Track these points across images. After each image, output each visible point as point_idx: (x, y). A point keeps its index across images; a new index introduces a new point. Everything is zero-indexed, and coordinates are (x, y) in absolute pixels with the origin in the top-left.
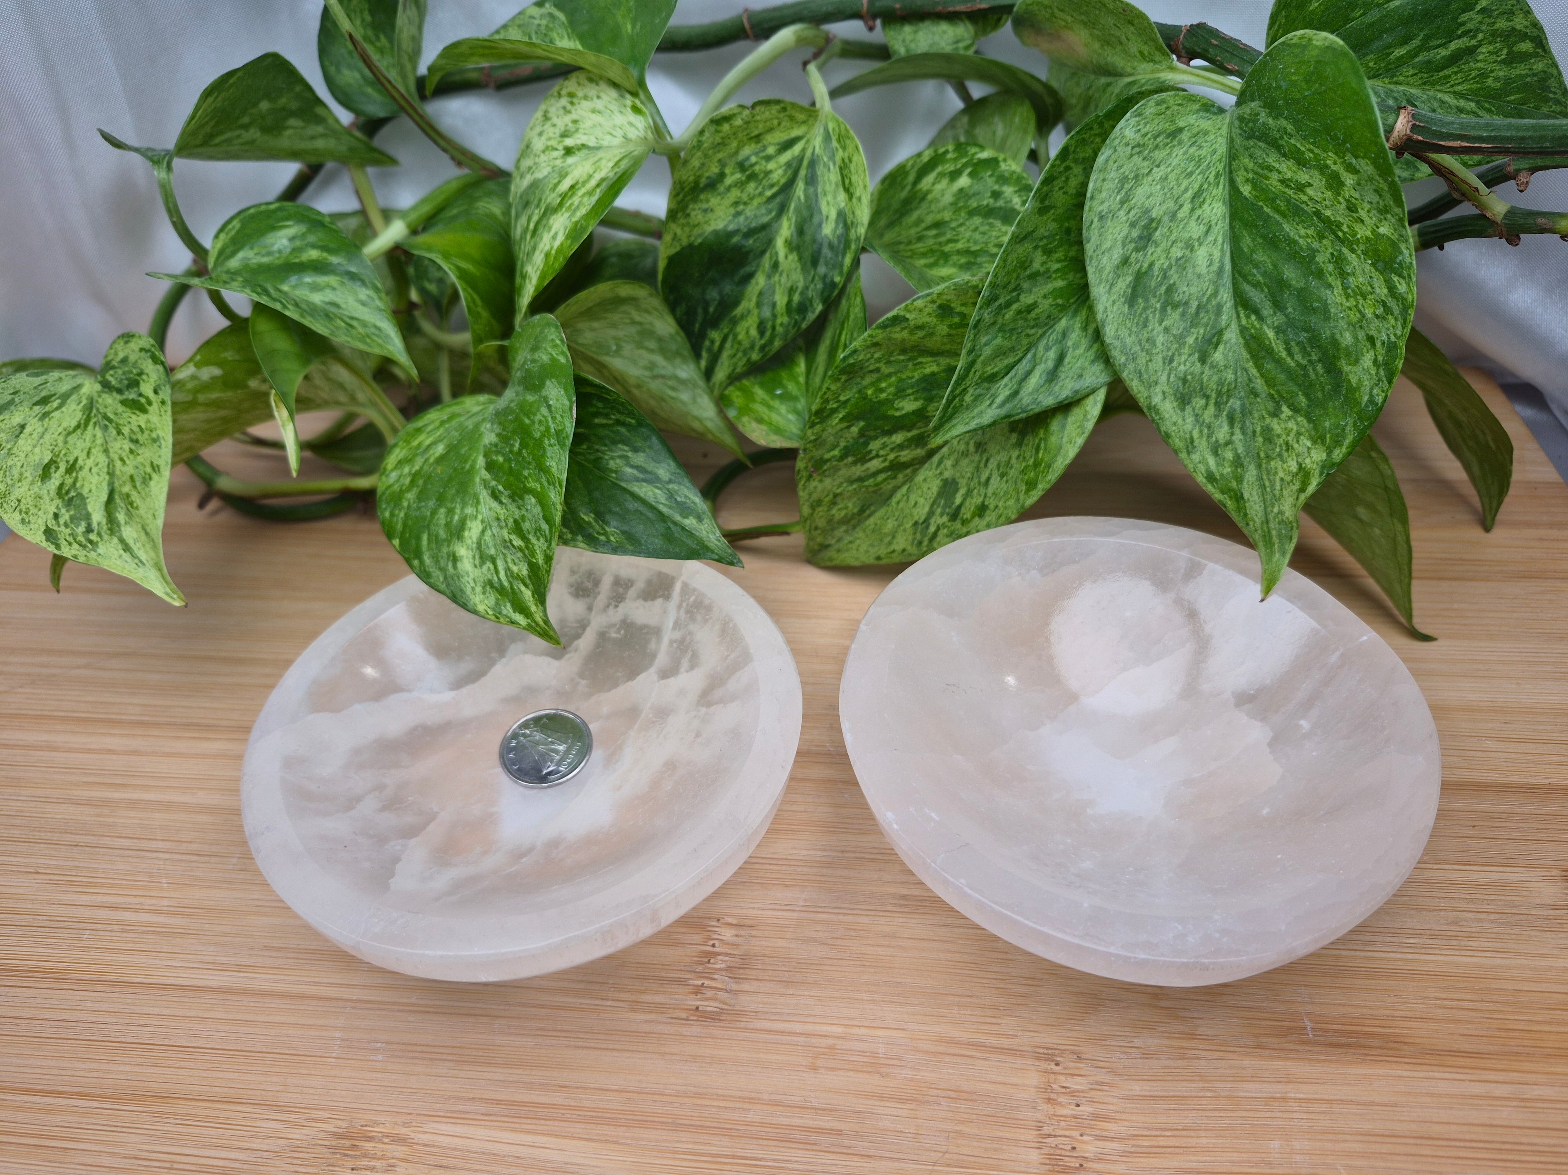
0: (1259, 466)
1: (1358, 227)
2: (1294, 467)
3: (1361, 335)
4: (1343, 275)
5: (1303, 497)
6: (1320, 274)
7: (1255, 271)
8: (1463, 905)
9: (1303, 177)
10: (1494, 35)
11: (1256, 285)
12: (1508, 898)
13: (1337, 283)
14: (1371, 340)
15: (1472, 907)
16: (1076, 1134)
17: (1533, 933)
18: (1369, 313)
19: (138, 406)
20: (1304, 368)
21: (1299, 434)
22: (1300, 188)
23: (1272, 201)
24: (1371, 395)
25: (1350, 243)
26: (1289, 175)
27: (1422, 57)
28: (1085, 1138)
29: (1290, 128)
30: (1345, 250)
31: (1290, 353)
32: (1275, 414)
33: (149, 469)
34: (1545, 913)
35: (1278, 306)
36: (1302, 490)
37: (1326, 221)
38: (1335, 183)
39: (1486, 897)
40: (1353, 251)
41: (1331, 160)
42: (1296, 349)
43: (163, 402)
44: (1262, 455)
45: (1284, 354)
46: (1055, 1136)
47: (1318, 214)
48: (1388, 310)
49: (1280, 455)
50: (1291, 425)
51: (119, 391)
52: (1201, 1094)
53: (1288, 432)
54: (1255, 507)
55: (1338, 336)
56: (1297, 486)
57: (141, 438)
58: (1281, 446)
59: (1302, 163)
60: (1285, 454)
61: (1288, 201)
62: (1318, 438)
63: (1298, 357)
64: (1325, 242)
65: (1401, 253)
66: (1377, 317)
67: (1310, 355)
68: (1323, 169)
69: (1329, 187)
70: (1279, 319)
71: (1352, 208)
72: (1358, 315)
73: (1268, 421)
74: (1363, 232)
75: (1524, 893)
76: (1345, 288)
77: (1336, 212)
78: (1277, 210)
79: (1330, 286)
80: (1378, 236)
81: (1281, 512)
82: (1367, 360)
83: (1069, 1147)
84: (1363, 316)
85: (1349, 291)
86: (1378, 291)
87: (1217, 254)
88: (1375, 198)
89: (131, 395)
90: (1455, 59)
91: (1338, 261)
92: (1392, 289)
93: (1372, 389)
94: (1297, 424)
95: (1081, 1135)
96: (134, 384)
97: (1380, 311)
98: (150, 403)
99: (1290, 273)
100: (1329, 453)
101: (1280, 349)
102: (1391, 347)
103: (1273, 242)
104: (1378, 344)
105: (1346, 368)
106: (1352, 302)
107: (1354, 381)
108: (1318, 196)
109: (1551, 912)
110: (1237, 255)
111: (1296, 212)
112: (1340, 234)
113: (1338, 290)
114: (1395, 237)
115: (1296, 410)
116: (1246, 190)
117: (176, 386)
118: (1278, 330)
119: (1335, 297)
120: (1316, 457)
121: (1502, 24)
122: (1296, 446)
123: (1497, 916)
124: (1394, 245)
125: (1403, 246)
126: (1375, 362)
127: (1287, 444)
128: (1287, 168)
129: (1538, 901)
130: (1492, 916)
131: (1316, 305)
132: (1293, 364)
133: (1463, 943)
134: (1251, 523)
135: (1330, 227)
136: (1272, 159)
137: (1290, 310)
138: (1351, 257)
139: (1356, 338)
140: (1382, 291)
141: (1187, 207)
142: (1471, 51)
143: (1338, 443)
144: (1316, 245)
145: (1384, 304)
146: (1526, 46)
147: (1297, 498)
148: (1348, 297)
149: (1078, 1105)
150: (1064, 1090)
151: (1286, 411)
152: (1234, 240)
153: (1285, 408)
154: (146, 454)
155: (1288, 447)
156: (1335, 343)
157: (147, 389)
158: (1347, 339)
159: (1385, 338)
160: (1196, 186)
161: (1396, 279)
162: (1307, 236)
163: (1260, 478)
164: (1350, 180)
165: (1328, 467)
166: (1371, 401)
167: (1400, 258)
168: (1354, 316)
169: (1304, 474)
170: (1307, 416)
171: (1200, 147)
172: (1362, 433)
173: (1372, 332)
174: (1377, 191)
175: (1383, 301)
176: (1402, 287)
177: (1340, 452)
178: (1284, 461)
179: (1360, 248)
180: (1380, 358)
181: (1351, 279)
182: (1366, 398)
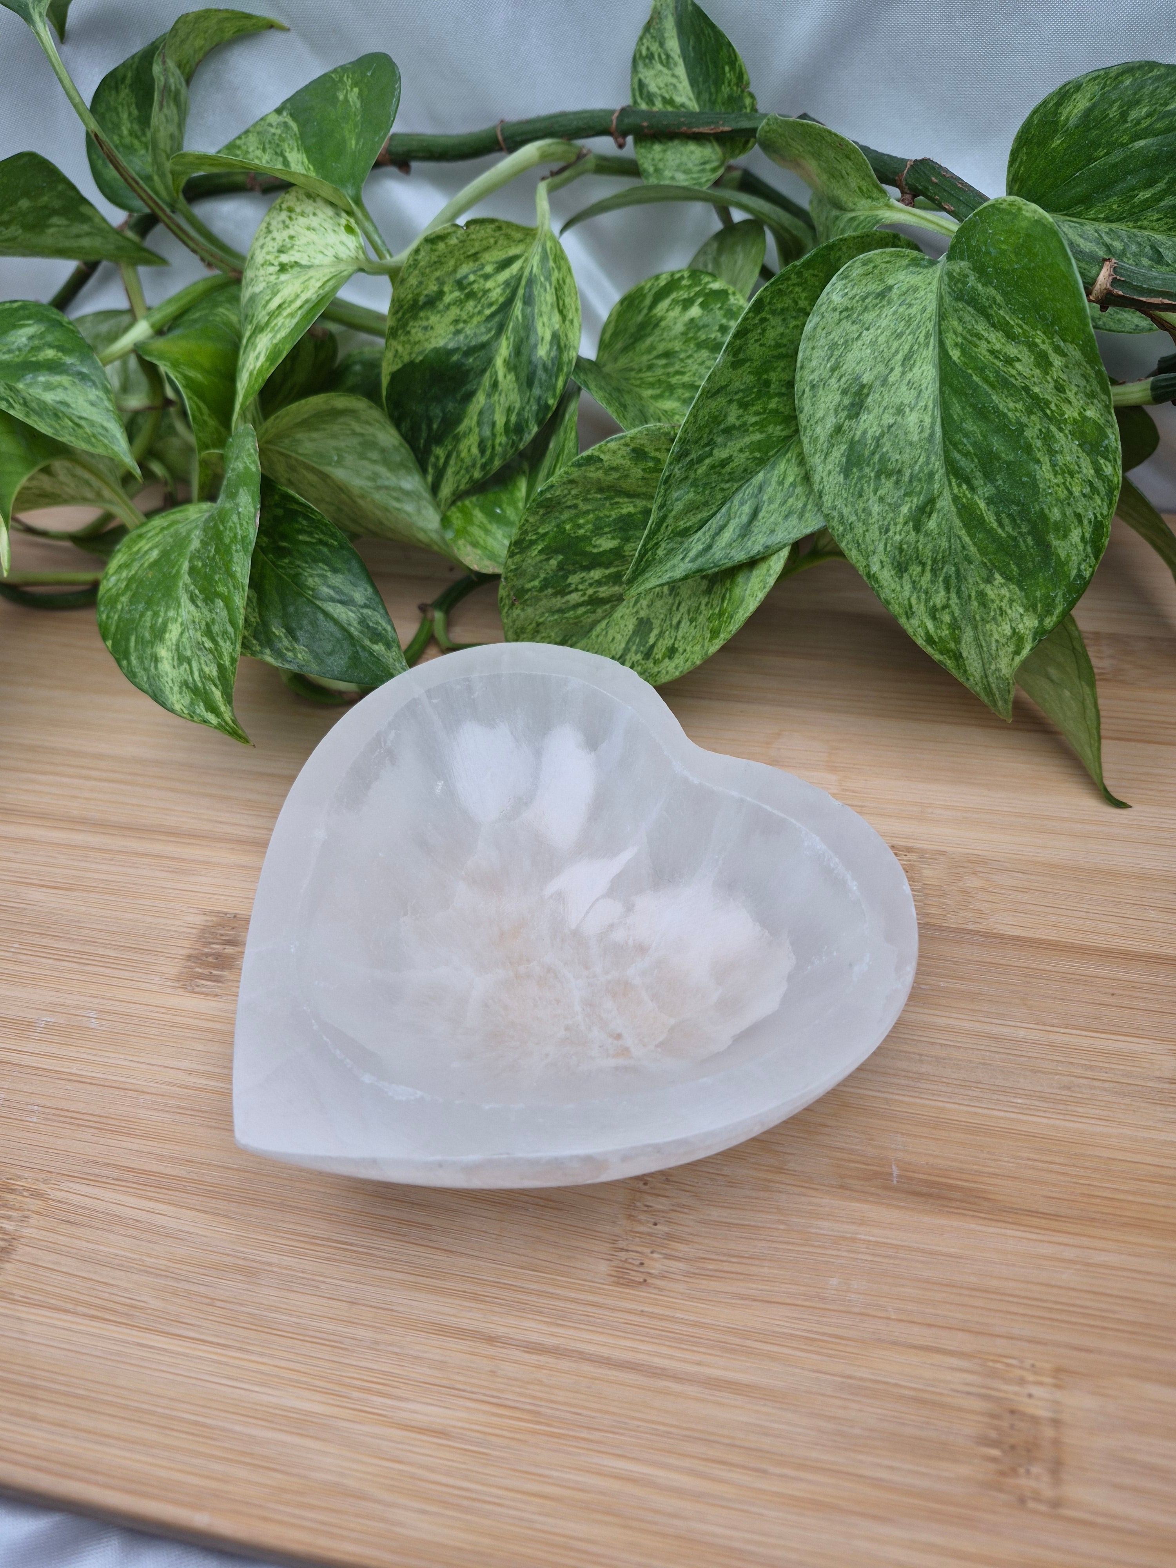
0: (975, 628)
1: (1065, 407)
2: (1008, 631)
3: (1069, 511)
4: (1051, 452)
5: (1018, 660)
6: (1028, 449)
7: (965, 440)
8: (1080, 1071)
9: (1012, 350)
11: (966, 455)
12: (1128, 1068)
13: (1045, 460)
14: (1079, 517)
15: (1089, 1074)
16: (647, 1251)
17: (1143, 1105)
18: (1076, 491)
20: (1015, 539)
21: (1011, 601)
22: (1010, 361)
23: (981, 370)
24: (1079, 571)
25: (1059, 421)
26: (998, 346)
28: (655, 1256)
29: (999, 298)
30: (1053, 428)
31: (1001, 525)
32: (989, 580)
34: (1161, 1086)
35: (989, 477)
36: (1017, 653)
37: (1035, 397)
38: (1043, 362)
39: (1106, 1065)
40: (1061, 430)
41: (1039, 338)
42: (1006, 521)
44: (978, 618)
45: (995, 525)
46: (627, 1251)
47: (1026, 389)
48: (1094, 490)
49: (994, 619)
50: (1004, 591)
52: (774, 1226)
53: (1001, 598)
54: (974, 664)
55: (1047, 511)
56: (1012, 648)
58: (995, 610)
59: (1010, 336)
60: (1000, 619)
61: (997, 373)
62: (1031, 607)
63: (1009, 529)
64: (1033, 417)
65: (1107, 437)
66: (1084, 496)
67: (1020, 528)
68: (1031, 346)
69: (1038, 365)
70: (988, 490)
71: (1060, 388)
72: (1066, 492)
73: (982, 586)
74: (1071, 413)
75: (1147, 1065)
76: (1054, 465)
77: (1044, 390)
78: (986, 380)
79: (1038, 462)
80: (1085, 419)
81: (998, 670)
82: (1075, 535)
83: (637, 1263)
84: (1071, 494)
85: (1057, 468)
86: (1085, 471)
87: (928, 420)
88: (1083, 383)
91: (1047, 438)
92: (1098, 470)
93: (1080, 564)
94: (1010, 591)
95: (652, 1252)
97: (1087, 490)
99: (997, 444)
100: (1041, 621)
101: (990, 518)
102: (1098, 525)
103: (983, 413)
104: (1085, 521)
105: (1055, 543)
106: (1059, 480)
107: (1063, 555)
108: (1027, 372)
109: (1167, 1086)
110: (947, 422)
111: (1004, 384)
112: (1048, 412)
113: (1046, 466)
114: (1101, 421)
115: (1008, 578)
116: (955, 354)
118: (990, 501)
119: (1044, 472)
120: (1029, 623)
122: (1009, 611)
123: (1112, 1085)
124: (1100, 428)
125: (1109, 431)
126: (1083, 538)
127: (1001, 609)
128: (996, 339)
129: (1158, 1074)
130: (1107, 1085)
131: (1025, 479)
132: (1004, 535)
133: (1069, 1108)
134: (971, 678)
135: (1037, 404)
136: (981, 327)
137: (1000, 482)
138: (1059, 435)
139: (1064, 514)
140: (1089, 471)
141: (898, 370)
143: (1049, 612)
144: (1024, 419)
145: (1091, 484)
147: (1013, 659)
148: (1056, 474)
149: (656, 1224)
150: (646, 1209)
151: (999, 579)
152: (945, 406)
153: (997, 576)
155: (1002, 612)
156: (1043, 517)
158: (1055, 514)
159: (1092, 516)
160: (907, 347)
161: (1102, 461)
162: (1016, 410)
163: (977, 639)
164: (1057, 361)
165: (1039, 634)
166: (1079, 575)
167: (1106, 442)
168: (1062, 493)
169: (1017, 638)
170: (1020, 584)
171: (910, 305)
172: (1071, 605)
173: (1080, 510)
174: (1084, 376)
175: (1090, 481)
176: (1108, 470)
177: (1050, 622)
178: (998, 625)
179: (1068, 428)
180: (1087, 535)
181: (1059, 457)
182: (1074, 572)
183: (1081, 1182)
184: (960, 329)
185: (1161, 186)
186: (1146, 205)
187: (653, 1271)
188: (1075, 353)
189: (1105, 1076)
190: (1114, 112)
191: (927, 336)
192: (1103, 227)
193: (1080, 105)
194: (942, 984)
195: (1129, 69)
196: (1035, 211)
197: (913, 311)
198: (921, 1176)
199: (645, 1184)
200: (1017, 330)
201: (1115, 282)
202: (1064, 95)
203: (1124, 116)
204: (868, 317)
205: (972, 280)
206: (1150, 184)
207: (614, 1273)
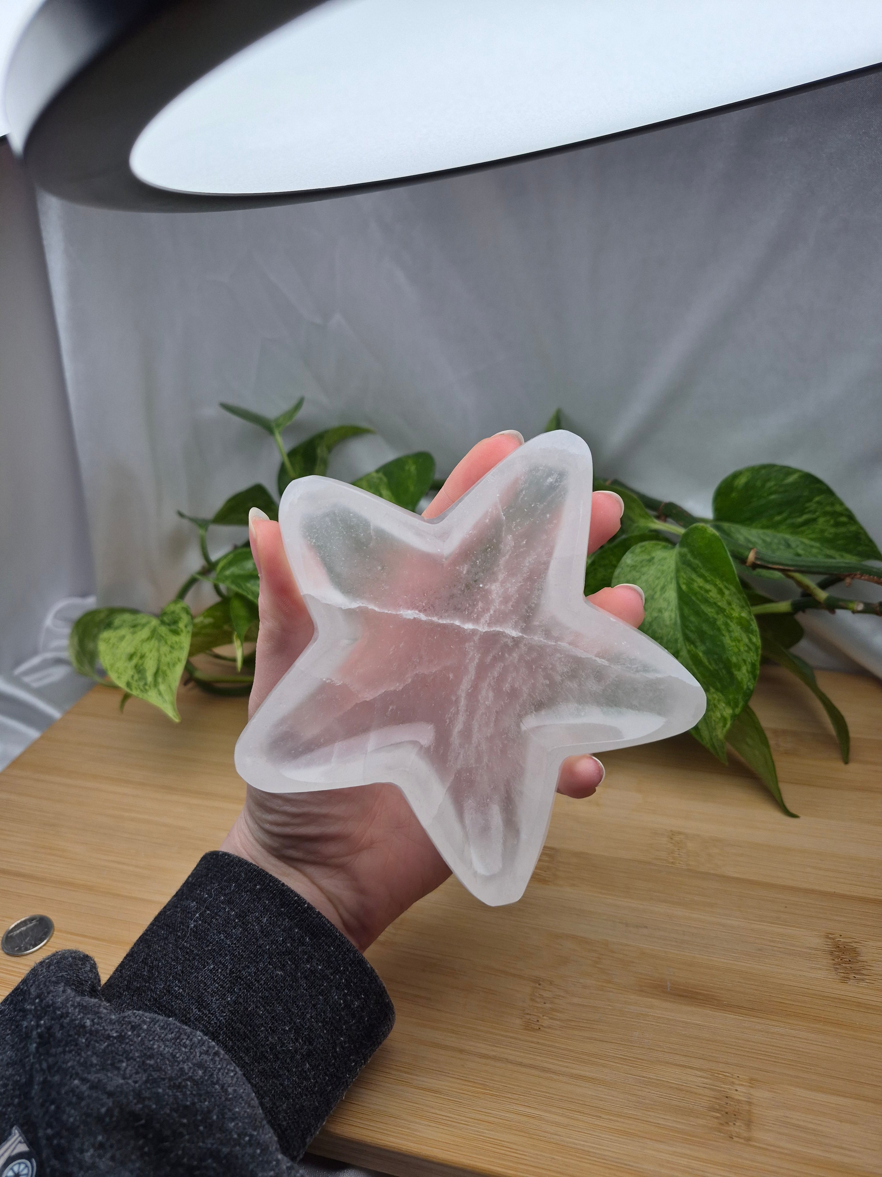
1: (732, 612)
2: (719, 715)
3: (740, 658)
4: (729, 632)
5: (725, 730)
6: (719, 630)
7: (690, 625)
9: (708, 587)
10: (825, 514)
11: (692, 631)
12: (793, 942)
13: (727, 634)
14: (745, 661)
15: (771, 944)
16: (541, 1015)
18: (742, 649)
19: (176, 632)
21: (719, 701)
22: (707, 591)
23: (695, 594)
24: (748, 686)
25: (730, 617)
26: (701, 585)
27: (789, 521)
28: (545, 1017)
29: (700, 565)
30: (729, 621)
31: (710, 664)
33: (177, 660)
35: (703, 642)
36: (724, 726)
37: (719, 607)
38: (721, 592)
39: (781, 940)
40: (731, 621)
41: (718, 582)
42: (712, 661)
43: (188, 632)
45: (707, 664)
46: (530, 1014)
47: (715, 603)
48: (750, 649)
49: (712, 709)
50: (715, 696)
51: (169, 625)
53: (714, 699)
55: (730, 658)
56: (721, 724)
57: (176, 647)
59: (706, 581)
60: (714, 709)
61: (702, 596)
62: (728, 704)
63: (714, 665)
64: (719, 616)
65: (751, 625)
66: (746, 651)
67: (719, 665)
68: (715, 585)
69: (719, 593)
70: (702, 648)
71: (729, 604)
74: (735, 614)
75: (802, 941)
76: (731, 637)
77: (723, 604)
78: (698, 599)
79: (724, 635)
80: (741, 617)
81: (717, 736)
82: (744, 669)
83: (535, 1020)
84: (740, 650)
86: (744, 640)
87: (673, 616)
88: (738, 601)
89: (174, 627)
90: (806, 523)
91: (727, 625)
92: (750, 640)
93: (747, 683)
94: (717, 695)
95: (543, 1016)
96: (175, 622)
97: (746, 648)
98: (182, 631)
99: (705, 627)
100: (734, 711)
101: (705, 660)
102: (753, 665)
103: (697, 613)
104: (747, 663)
105: (736, 673)
106: (734, 644)
107: (739, 678)
108: (714, 596)
110: (682, 616)
111: (706, 601)
112: (725, 613)
113: (727, 638)
114: (748, 618)
115: (717, 689)
116: (684, 587)
117: (195, 625)
118: (705, 653)
119: (727, 640)
120: (728, 712)
121: (828, 509)
122: (718, 706)
123: (783, 949)
124: (748, 621)
125: (752, 623)
126: (747, 671)
127: (714, 705)
128: (700, 582)
129: (808, 945)
130: (781, 949)
131: (719, 643)
132: (712, 669)
133: (761, 959)
135: (721, 610)
136: (694, 576)
137: (708, 644)
138: (731, 624)
139: (737, 659)
140: (746, 640)
141: (658, 594)
142: (814, 520)
143: (737, 706)
144: (716, 616)
145: (747, 646)
146: (844, 519)
147: (723, 730)
148: (732, 641)
149: (545, 1003)
150: (540, 996)
151: (712, 689)
152: (681, 609)
154: (176, 654)
156: (729, 660)
157: (181, 625)
158: (734, 659)
159: (750, 661)
160: (662, 584)
161: (751, 636)
162: (712, 612)
164: (727, 592)
165: (734, 717)
166: (748, 689)
167: (751, 627)
168: (736, 650)
169: (724, 719)
170: (722, 692)
171: (663, 565)
172: (746, 702)
173: (745, 658)
174: (739, 599)
175: (746, 645)
176: (754, 639)
177: (738, 711)
178: (714, 712)
179: (735, 621)
180: (749, 669)
181: (732, 633)
182: (745, 687)
183: (766, 994)
184: (685, 576)
185: (785, 515)
186: (780, 523)
187: (543, 1024)
188: (734, 589)
189: (780, 945)
190: (759, 483)
191: (671, 579)
192: (761, 531)
193: (742, 481)
194: (695, 898)
195: (763, 467)
196: (712, 531)
197: (665, 567)
198: (682, 988)
199: (539, 985)
200: (709, 579)
201: (757, 558)
202: (736, 476)
203: (763, 486)
204: (645, 569)
205: (689, 557)
206: (779, 513)
207: (524, 1025)
